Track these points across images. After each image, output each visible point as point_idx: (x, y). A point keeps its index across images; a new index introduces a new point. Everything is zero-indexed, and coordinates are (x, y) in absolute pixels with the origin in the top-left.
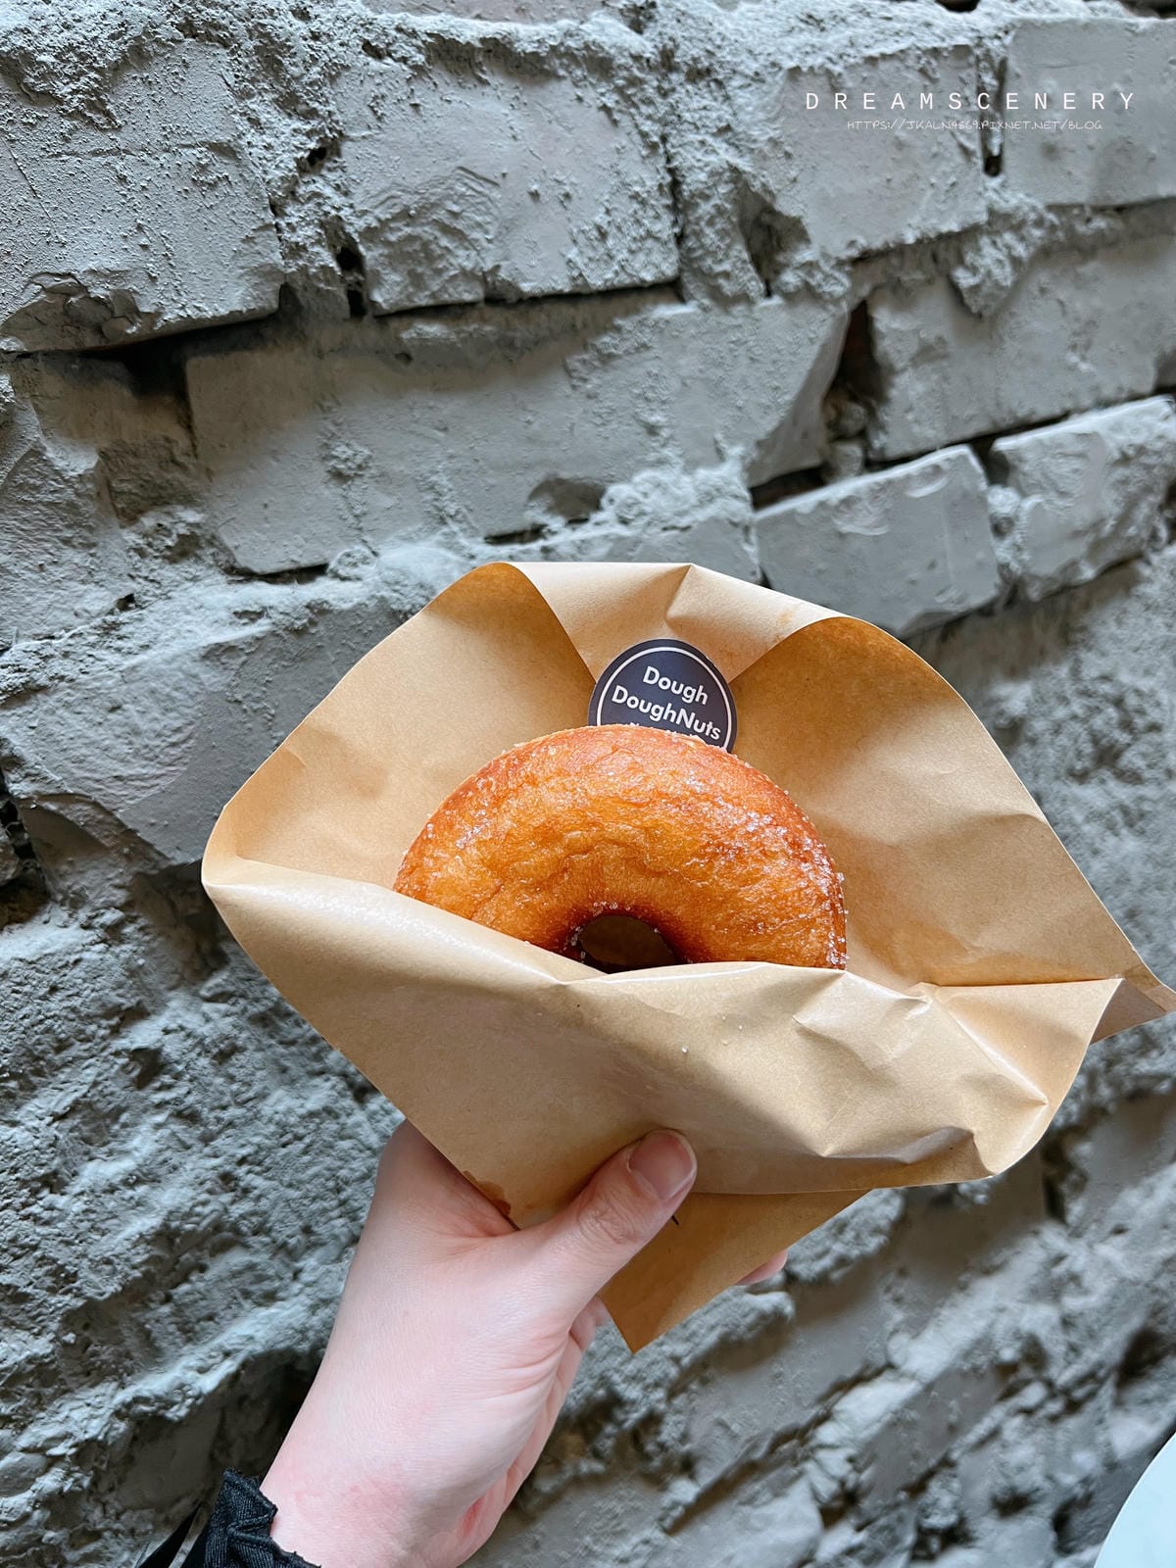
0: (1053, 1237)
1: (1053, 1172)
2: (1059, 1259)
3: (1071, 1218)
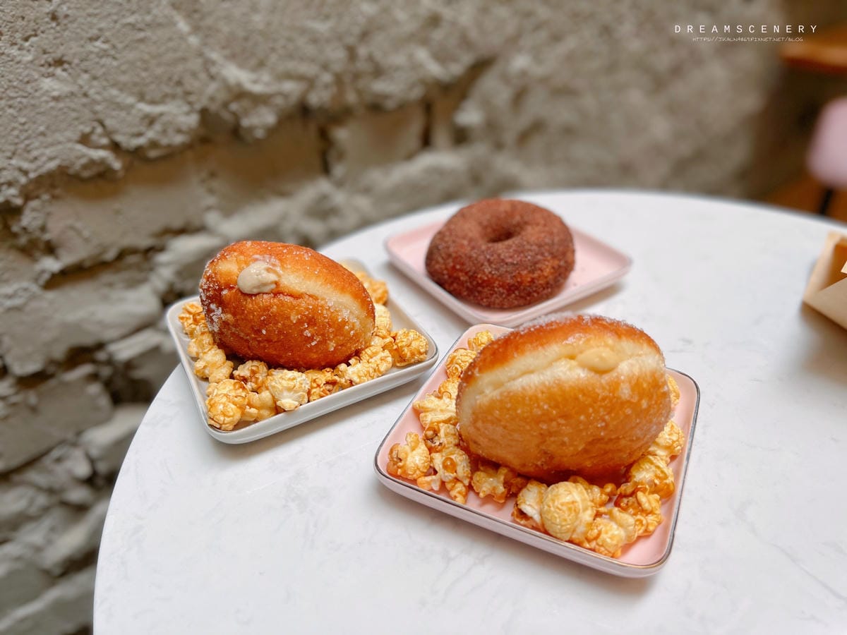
1: (324, 147)
2: (326, 197)
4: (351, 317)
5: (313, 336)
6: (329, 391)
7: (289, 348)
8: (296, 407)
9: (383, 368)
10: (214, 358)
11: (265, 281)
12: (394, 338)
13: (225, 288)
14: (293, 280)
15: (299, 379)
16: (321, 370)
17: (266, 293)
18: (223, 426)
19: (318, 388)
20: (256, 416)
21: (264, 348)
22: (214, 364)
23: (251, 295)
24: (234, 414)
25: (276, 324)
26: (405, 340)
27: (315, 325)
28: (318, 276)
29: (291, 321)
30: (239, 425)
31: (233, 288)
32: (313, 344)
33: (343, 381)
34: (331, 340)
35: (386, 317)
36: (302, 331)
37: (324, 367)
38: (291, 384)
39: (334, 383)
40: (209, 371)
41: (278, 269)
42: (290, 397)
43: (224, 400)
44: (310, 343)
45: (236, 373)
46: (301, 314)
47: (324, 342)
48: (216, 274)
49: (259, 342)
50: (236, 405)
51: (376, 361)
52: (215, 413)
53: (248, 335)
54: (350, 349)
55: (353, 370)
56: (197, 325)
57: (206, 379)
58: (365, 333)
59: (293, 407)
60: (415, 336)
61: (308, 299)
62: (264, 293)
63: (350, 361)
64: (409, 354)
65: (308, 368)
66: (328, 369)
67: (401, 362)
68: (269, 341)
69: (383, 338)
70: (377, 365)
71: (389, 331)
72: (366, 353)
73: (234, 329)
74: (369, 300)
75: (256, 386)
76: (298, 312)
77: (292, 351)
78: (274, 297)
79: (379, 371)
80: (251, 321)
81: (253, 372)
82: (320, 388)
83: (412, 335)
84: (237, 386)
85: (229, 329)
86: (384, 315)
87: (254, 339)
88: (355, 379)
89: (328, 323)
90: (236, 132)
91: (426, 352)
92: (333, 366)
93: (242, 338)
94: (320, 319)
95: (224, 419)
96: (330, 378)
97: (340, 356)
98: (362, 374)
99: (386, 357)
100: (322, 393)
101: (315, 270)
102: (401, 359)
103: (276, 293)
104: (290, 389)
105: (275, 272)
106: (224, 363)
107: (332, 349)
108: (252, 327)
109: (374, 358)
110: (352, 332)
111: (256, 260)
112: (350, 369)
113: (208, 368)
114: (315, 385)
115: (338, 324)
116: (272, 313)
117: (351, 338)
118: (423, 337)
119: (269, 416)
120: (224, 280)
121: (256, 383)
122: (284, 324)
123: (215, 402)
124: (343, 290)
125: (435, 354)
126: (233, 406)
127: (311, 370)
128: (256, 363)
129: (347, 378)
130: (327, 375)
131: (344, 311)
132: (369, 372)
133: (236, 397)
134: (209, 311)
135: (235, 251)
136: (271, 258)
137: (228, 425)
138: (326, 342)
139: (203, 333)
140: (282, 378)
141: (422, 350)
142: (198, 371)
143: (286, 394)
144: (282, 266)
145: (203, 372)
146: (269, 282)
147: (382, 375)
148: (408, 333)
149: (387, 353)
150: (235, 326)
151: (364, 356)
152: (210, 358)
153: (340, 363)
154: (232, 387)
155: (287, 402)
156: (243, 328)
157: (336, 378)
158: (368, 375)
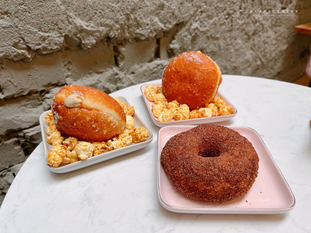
0: (116, 70)
1: (116, 54)
2: (116, 74)
3: (120, 66)
4: (114, 120)
5: (96, 127)
6: (103, 152)
7: (86, 132)
8: (87, 158)
9: (128, 143)
10: (55, 135)
11: (76, 102)
12: (134, 130)
13: (60, 105)
14: (88, 102)
15: (88, 146)
16: (101, 142)
17: (76, 107)
18: (54, 165)
19: (98, 150)
20: (69, 161)
21: (76, 132)
22: (55, 138)
23: (70, 108)
24: (59, 160)
25: (80, 121)
26: (139, 131)
27: (97, 122)
28: (100, 101)
29: (87, 120)
30: (61, 165)
31: (63, 105)
32: (96, 131)
33: (109, 147)
34: (104, 129)
35: (132, 121)
36: (92, 125)
37: (102, 141)
38: (85, 148)
39: (105, 148)
40: (53, 140)
41: (82, 97)
42: (84, 154)
43: (55, 153)
44: (95, 130)
45: (64, 142)
46: (91, 117)
47: (101, 130)
48: (56, 98)
49: (73, 129)
50: (60, 156)
51: (125, 140)
52: (50, 159)
53: (69, 125)
54: (114, 134)
55: (114, 143)
56: (51, 121)
57: (51, 144)
58: (121, 127)
59: (85, 158)
60: (143, 129)
61: (95, 111)
62: (75, 107)
63: (113, 139)
64: (140, 137)
65: (95, 141)
66: (103, 142)
67: (136, 140)
68: (77, 129)
69: (130, 130)
70: (126, 141)
71: (133, 127)
72: (121, 136)
73: (63, 123)
74: (123, 113)
75: (71, 148)
76: (90, 116)
77: (87, 134)
78: (80, 109)
79: (126, 144)
80: (69, 119)
81: (71, 142)
82: (99, 150)
83: (142, 129)
84: (62, 148)
85: (61, 123)
86: (131, 120)
87: (71, 127)
88: (115, 147)
89: (103, 122)
90: (80, 46)
91: (148, 137)
92: (106, 141)
93: (66, 127)
94: (100, 120)
95: (54, 162)
96: (103, 146)
97: (108, 137)
98: (118, 145)
99: (130, 138)
100: (99, 153)
101: (98, 98)
102: (136, 139)
103: (81, 107)
104: (84, 150)
105: (81, 99)
106: (59, 138)
107: (105, 133)
108: (70, 122)
109: (125, 138)
110: (114, 126)
111: (73, 93)
112: (113, 143)
113: (52, 139)
114: (97, 149)
115: (108, 122)
116: (78, 116)
117: (114, 129)
118: (147, 130)
119: (75, 162)
120: (59, 101)
121: (71, 147)
122: (83, 121)
123: (51, 155)
124: (111, 107)
125: (151, 138)
126: (59, 157)
127: (96, 142)
128: (73, 138)
129: (111, 146)
130: (103, 145)
131: (111, 117)
132: (121, 144)
133: (60, 152)
134: (54, 115)
135: (65, 89)
136: (79, 92)
137: (55, 165)
138: (102, 130)
139: (53, 124)
140: (81, 145)
141: (146, 136)
142: (48, 140)
143: (82, 152)
144: (84, 96)
145: (51, 141)
146: (78, 102)
147: (128, 146)
148: (140, 128)
149: (130, 136)
150: (63, 121)
151: (120, 137)
152: (54, 135)
153: (109, 140)
154: (60, 148)
155: (83, 156)
156: (66, 122)
157: (106, 146)
158: (121, 145)
